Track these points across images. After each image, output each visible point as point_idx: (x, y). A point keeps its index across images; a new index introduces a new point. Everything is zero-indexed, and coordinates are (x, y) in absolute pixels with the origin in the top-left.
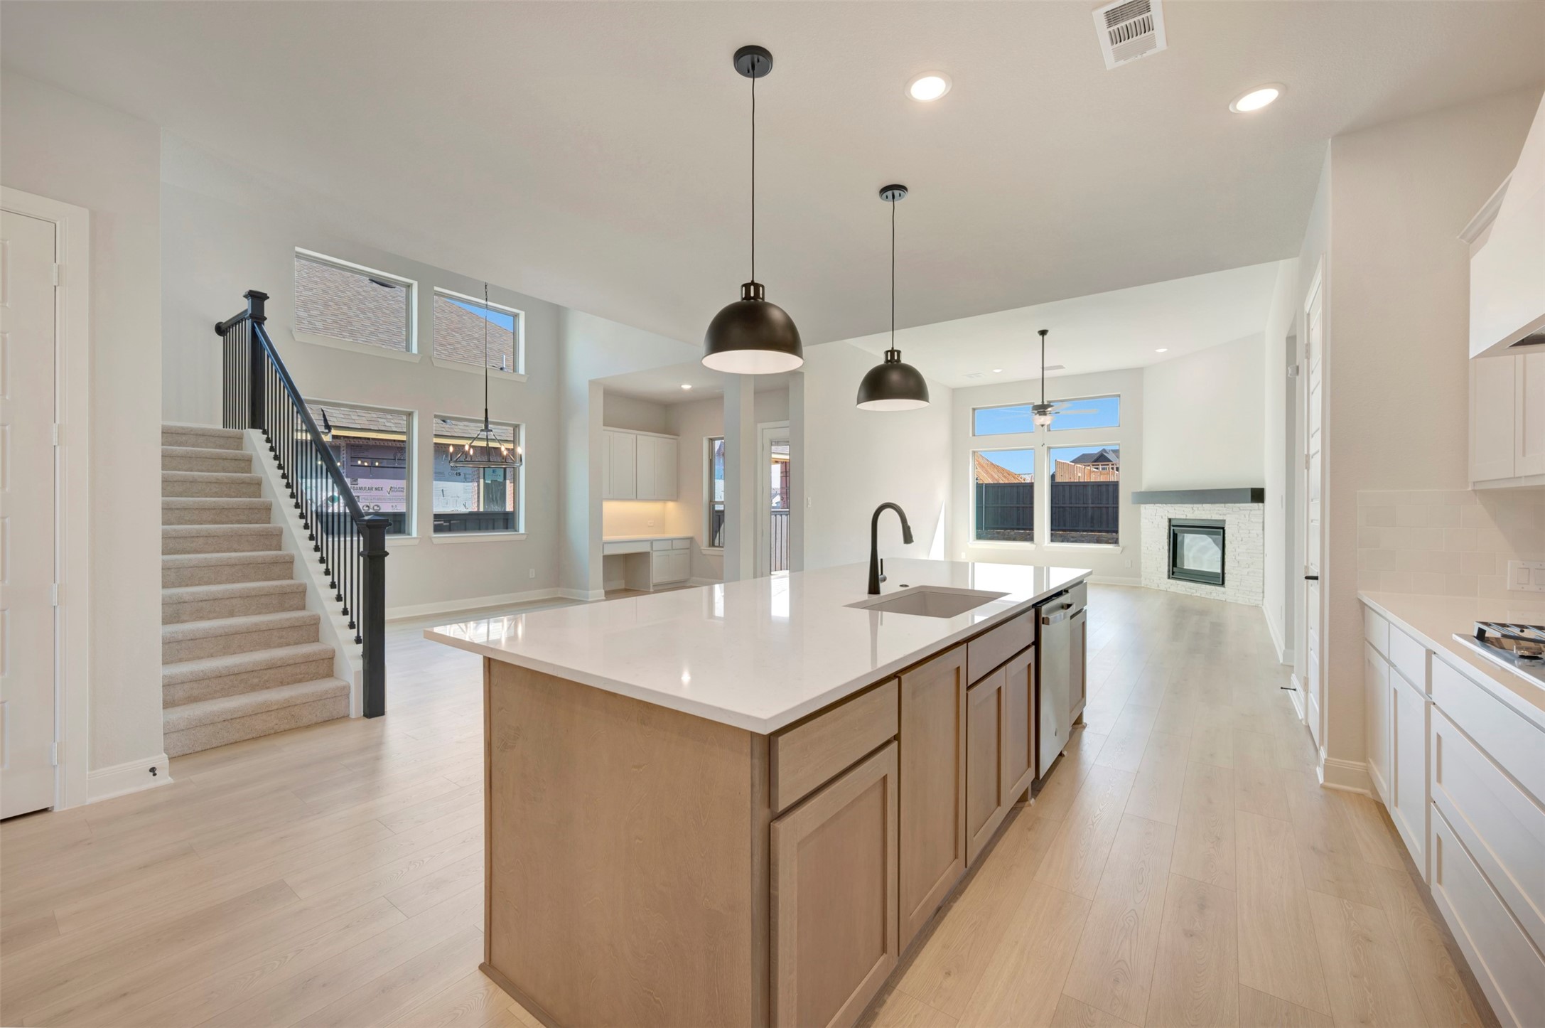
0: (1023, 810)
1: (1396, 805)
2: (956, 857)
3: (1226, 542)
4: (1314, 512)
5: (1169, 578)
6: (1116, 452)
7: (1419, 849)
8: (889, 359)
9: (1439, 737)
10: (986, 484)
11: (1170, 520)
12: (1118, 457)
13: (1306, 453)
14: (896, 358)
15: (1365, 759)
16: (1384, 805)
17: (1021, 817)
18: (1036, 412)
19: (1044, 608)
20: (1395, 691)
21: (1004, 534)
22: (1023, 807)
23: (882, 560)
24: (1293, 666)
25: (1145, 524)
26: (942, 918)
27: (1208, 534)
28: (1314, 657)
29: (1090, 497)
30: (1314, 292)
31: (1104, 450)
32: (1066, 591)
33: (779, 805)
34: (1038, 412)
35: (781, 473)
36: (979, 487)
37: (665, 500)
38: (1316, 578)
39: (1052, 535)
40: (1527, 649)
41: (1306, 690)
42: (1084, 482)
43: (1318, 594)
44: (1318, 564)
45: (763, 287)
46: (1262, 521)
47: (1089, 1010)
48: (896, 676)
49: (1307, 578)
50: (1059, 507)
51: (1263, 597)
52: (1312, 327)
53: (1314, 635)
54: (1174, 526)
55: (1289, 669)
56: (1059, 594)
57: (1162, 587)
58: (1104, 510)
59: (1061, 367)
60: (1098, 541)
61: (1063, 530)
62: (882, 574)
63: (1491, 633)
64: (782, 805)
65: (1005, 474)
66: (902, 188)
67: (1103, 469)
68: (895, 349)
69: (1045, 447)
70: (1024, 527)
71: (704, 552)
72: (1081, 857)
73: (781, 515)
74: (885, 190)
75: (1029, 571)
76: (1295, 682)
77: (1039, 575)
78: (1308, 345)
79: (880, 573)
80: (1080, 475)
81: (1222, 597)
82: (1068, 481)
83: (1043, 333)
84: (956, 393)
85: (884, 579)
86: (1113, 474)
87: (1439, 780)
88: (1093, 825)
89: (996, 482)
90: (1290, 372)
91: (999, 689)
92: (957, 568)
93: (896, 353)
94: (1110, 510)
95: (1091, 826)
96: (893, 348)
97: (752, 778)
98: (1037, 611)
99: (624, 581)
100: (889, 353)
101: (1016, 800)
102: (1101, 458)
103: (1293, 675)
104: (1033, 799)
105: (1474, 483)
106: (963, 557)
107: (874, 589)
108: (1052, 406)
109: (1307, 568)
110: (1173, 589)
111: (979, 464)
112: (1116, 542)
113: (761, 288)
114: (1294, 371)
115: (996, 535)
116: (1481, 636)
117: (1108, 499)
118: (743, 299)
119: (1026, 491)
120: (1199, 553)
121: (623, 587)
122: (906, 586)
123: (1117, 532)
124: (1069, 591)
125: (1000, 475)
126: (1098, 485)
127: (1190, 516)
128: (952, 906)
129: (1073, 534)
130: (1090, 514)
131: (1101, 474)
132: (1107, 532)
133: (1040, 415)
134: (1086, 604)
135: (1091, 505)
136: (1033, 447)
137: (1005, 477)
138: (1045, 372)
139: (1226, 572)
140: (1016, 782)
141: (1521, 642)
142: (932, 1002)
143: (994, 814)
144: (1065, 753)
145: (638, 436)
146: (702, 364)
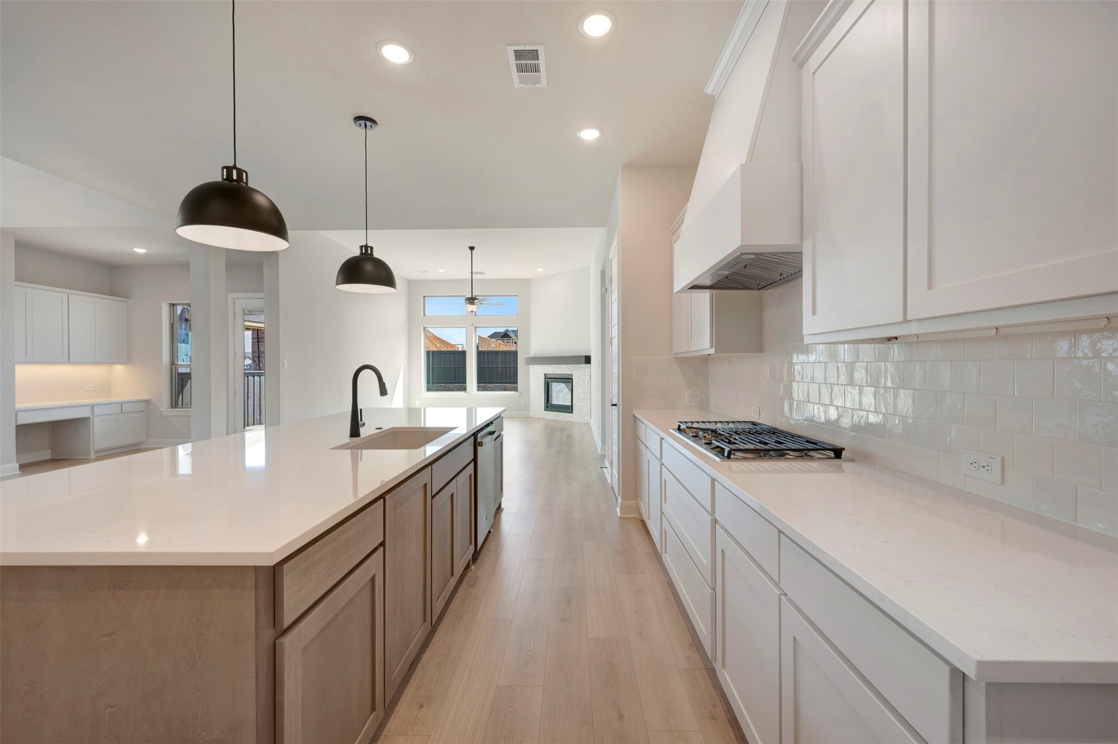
0: (467, 575)
1: (649, 519)
2: (425, 621)
3: (574, 387)
4: (614, 369)
5: (545, 410)
6: (516, 332)
7: (658, 538)
8: (364, 252)
9: (665, 480)
10: (432, 351)
11: (545, 375)
12: (517, 336)
13: (610, 336)
14: (369, 252)
15: (636, 499)
16: (644, 521)
17: (466, 579)
18: (468, 302)
19: (479, 435)
20: (648, 460)
21: (445, 387)
22: (467, 573)
23: (361, 410)
24: (605, 455)
25: (532, 377)
26: (415, 669)
27: (564, 383)
28: (615, 448)
29: (500, 360)
30: (613, 249)
31: (507, 330)
32: (492, 423)
33: (285, 622)
34: (469, 302)
35: (253, 339)
36: (428, 353)
37: (111, 362)
38: (616, 405)
39: (478, 386)
40: (694, 432)
41: (612, 467)
42: (496, 351)
43: (617, 414)
44: (617, 397)
45: (247, 173)
46: (589, 374)
47: (513, 689)
48: (382, 497)
49: (612, 405)
50: (481, 367)
51: (591, 418)
52: (613, 267)
53: (615, 436)
54: (547, 378)
55: (603, 456)
56: (488, 425)
57: (541, 417)
58: (508, 369)
59: (482, 273)
60: (505, 390)
61: (484, 383)
62: (361, 420)
63: (683, 426)
64: (287, 622)
65: (445, 345)
66: (372, 121)
67: (507, 342)
68: (368, 245)
69: (473, 326)
70: (459, 381)
71: (164, 414)
72: (504, 595)
73: (254, 376)
74: (358, 118)
75: (463, 411)
76: (607, 464)
77: (471, 414)
78: (611, 277)
79: (360, 420)
80: (493, 346)
81: (571, 420)
82: (486, 350)
83: (472, 248)
84: (410, 283)
85: (364, 425)
86: (513, 346)
87: (665, 502)
88: (510, 572)
89: (438, 350)
90: (603, 291)
91: (452, 495)
92: (412, 412)
93: (369, 248)
94: (512, 369)
95: (509, 573)
96: (366, 244)
97: (256, 607)
98: (475, 439)
99: (50, 451)
100: (364, 248)
101: (464, 569)
102: (505, 336)
103: (606, 460)
104: (473, 566)
105: (675, 354)
106: (417, 404)
107: (355, 432)
108: (477, 299)
109: (611, 400)
110: (547, 417)
111: (427, 336)
112: (516, 389)
113: (244, 174)
114: (604, 291)
115: (440, 388)
116: (679, 429)
117: (510, 362)
118: (224, 180)
119: (461, 356)
120: (560, 394)
121: (49, 457)
122: (381, 428)
123: (516, 383)
124: (494, 422)
125: (442, 345)
126: (505, 353)
127: (556, 372)
128: (421, 658)
129: (490, 385)
130: (500, 372)
131: (506, 345)
132: (510, 383)
133: (470, 304)
134: (502, 430)
135: (500, 366)
136: (465, 326)
137: (445, 346)
138: (473, 275)
139: (573, 404)
140: (463, 556)
141: (692, 429)
142: (410, 732)
143: (450, 582)
144: (492, 530)
145: (70, 295)
146: (176, 233)
